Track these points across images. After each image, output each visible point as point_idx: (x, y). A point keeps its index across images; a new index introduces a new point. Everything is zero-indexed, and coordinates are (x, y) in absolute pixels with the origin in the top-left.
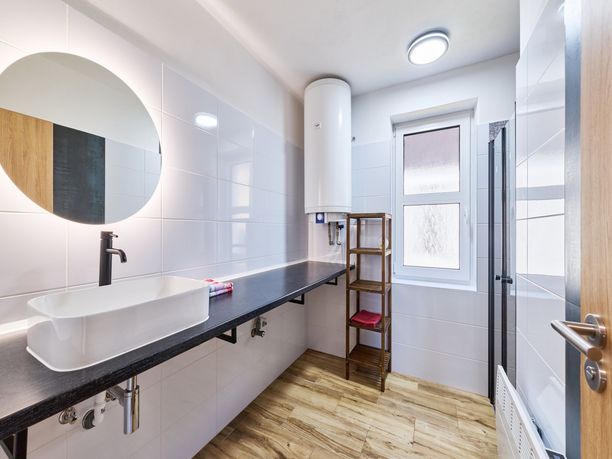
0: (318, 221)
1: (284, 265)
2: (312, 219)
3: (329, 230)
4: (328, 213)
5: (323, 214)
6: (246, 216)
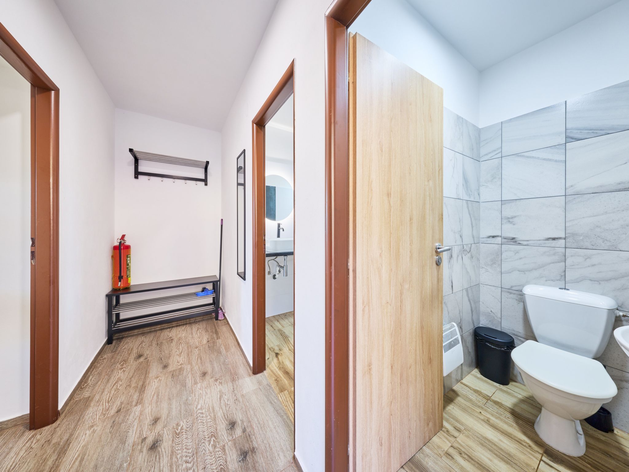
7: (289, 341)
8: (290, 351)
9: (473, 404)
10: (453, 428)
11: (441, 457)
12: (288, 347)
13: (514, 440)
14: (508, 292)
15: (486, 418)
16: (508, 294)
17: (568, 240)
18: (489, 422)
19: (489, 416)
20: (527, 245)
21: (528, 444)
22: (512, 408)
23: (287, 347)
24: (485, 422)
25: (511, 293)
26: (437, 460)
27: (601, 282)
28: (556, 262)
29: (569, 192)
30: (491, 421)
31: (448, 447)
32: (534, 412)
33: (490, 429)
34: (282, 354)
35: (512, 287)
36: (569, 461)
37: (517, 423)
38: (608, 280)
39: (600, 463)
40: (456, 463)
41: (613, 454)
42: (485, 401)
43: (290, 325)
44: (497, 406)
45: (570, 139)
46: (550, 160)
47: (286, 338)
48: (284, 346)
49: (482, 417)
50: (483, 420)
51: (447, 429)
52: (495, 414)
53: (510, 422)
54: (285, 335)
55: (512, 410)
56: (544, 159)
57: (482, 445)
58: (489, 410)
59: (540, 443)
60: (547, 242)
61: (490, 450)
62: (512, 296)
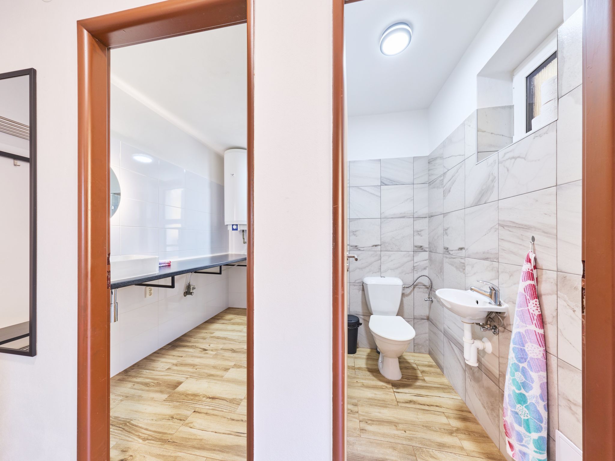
0: (233, 229)
1: (209, 255)
2: (230, 228)
3: (243, 235)
4: (240, 225)
5: (237, 225)
6: (179, 226)
7: (136, 426)
8: (147, 441)
9: (350, 378)
10: (352, 406)
11: (360, 437)
12: (139, 437)
13: (379, 389)
14: (353, 285)
15: (362, 384)
16: (354, 286)
17: (382, 246)
18: (364, 385)
19: (362, 381)
20: (363, 251)
21: (384, 386)
22: (366, 367)
23: (136, 438)
24: (362, 387)
25: (355, 285)
26: (360, 441)
27: (395, 270)
28: (377, 261)
29: (383, 216)
30: (365, 384)
31: (359, 424)
32: (375, 363)
33: (367, 390)
34: (131, 456)
35: (356, 281)
36: (401, 383)
37: (374, 376)
38: (397, 268)
39: (409, 375)
40: (369, 432)
41: (407, 366)
42: (354, 371)
43: (121, 400)
44: (361, 371)
45: (383, 184)
46: (374, 194)
47: (125, 424)
48: (130, 439)
49: (360, 385)
50: (361, 386)
51: (350, 409)
52: (363, 377)
53: (371, 378)
54: (120, 420)
55: (367, 368)
56: (371, 193)
57: (371, 405)
58: (359, 376)
59: (388, 382)
60: (373, 248)
61: (376, 406)
62: (355, 287)
